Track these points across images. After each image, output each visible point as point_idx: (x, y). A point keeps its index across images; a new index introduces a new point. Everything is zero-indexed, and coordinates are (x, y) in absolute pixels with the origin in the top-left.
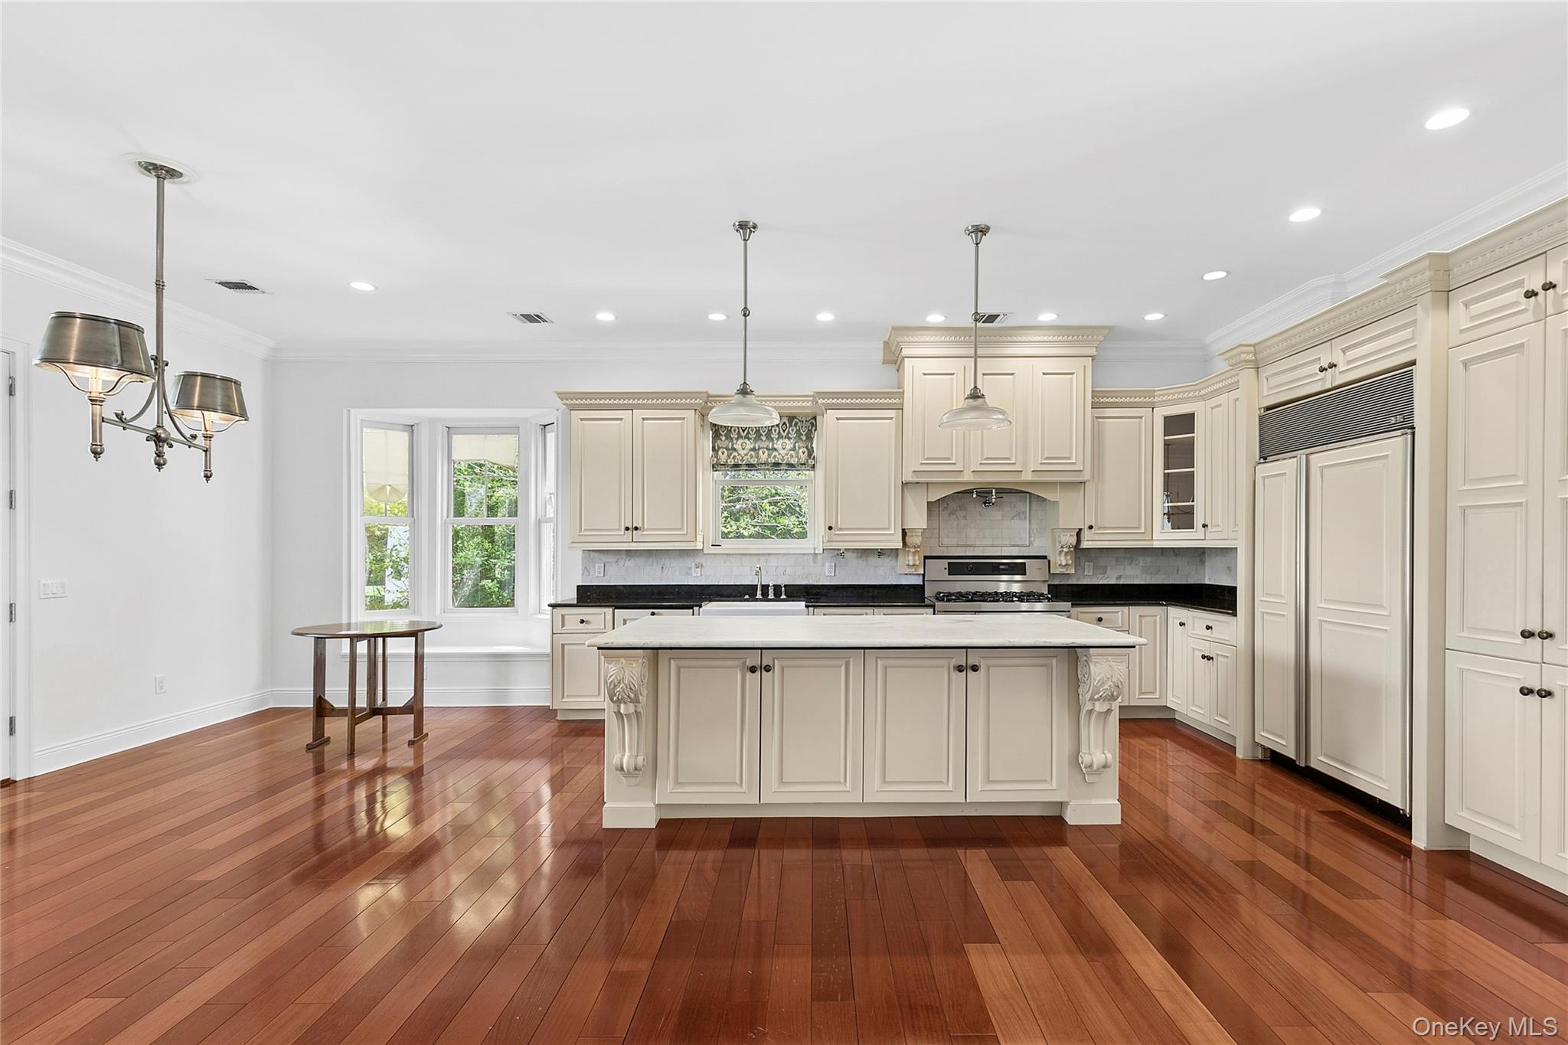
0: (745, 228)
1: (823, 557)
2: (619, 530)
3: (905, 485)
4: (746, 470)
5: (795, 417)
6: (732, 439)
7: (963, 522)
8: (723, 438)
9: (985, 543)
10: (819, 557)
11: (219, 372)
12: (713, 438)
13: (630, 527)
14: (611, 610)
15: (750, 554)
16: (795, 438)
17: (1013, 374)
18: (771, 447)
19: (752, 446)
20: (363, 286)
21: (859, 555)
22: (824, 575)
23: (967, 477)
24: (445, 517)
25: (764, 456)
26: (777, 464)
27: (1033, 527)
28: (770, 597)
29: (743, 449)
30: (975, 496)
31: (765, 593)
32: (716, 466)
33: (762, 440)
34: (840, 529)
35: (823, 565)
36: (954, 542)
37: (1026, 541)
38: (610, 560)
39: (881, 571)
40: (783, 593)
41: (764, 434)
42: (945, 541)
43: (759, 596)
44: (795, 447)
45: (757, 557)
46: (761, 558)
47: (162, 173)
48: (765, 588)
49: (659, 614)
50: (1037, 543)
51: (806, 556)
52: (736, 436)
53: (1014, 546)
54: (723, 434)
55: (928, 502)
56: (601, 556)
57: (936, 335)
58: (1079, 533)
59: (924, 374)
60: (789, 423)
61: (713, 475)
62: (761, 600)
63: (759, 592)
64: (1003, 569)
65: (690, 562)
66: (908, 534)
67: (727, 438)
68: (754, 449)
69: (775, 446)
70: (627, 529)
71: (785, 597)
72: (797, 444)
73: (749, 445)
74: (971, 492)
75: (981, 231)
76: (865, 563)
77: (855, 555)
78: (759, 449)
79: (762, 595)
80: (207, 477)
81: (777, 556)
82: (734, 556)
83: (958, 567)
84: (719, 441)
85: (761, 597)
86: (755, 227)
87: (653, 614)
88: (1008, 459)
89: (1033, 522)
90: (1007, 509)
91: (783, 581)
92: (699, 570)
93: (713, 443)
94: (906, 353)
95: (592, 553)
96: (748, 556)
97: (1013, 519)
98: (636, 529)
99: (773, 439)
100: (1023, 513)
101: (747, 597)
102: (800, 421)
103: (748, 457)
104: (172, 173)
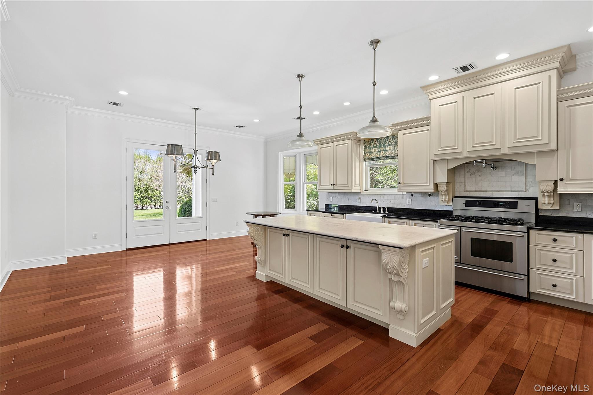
0: (300, 77)
1: (406, 196)
2: (330, 185)
3: (435, 161)
4: (377, 160)
5: (395, 136)
6: (371, 148)
7: (479, 178)
8: (368, 148)
9: (494, 189)
10: (404, 196)
11: (214, 151)
12: (364, 149)
13: (332, 184)
14: (321, 213)
15: (377, 194)
16: (394, 145)
17: (493, 94)
18: (385, 150)
19: (378, 150)
20: (256, 121)
21: (422, 195)
22: (406, 204)
23: (465, 155)
24: (304, 182)
25: (382, 154)
26: (387, 157)
27: (528, 180)
28: (381, 212)
29: (375, 151)
30: (474, 164)
31: (380, 210)
32: (365, 159)
33: (382, 147)
34: (404, 184)
35: (406, 200)
36: (474, 189)
37: (523, 189)
38: (334, 196)
39: (433, 203)
40: (387, 211)
41: (382, 145)
42: (468, 189)
43: (377, 212)
44: (394, 148)
45: (380, 196)
46: (382, 196)
47: (196, 109)
48: (380, 208)
49: (334, 216)
50: (531, 190)
51: (399, 196)
52: (372, 147)
53: (513, 191)
54: (368, 147)
55: (448, 169)
56: (331, 194)
57: (444, 85)
58: (556, 183)
59: (440, 106)
60: (392, 138)
61: (366, 163)
62: (378, 213)
63: (377, 210)
64: (501, 205)
65: (357, 197)
66: (438, 186)
67: (369, 148)
68: (379, 151)
69: (387, 149)
70: (331, 185)
71: (387, 213)
72: (395, 147)
73: (377, 150)
74: (472, 162)
75: (375, 43)
76: (425, 199)
77: (421, 195)
78: (381, 151)
79: (379, 211)
80: (213, 175)
81: (387, 195)
82: (372, 195)
83: (471, 203)
84: (366, 150)
85: (378, 212)
86: (303, 76)
87: (332, 215)
88: (491, 142)
89: (529, 177)
90: (508, 170)
91: (387, 206)
92: (359, 200)
93: (364, 151)
94: (430, 97)
95: (329, 193)
96: (377, 195)
97: (513, 175)
98: (334, 185)
99: (386, 146)
100: (521, 172)
101: (373, 211)
102: (396, 137)
103: (376, 155)
104: (197, 109)
